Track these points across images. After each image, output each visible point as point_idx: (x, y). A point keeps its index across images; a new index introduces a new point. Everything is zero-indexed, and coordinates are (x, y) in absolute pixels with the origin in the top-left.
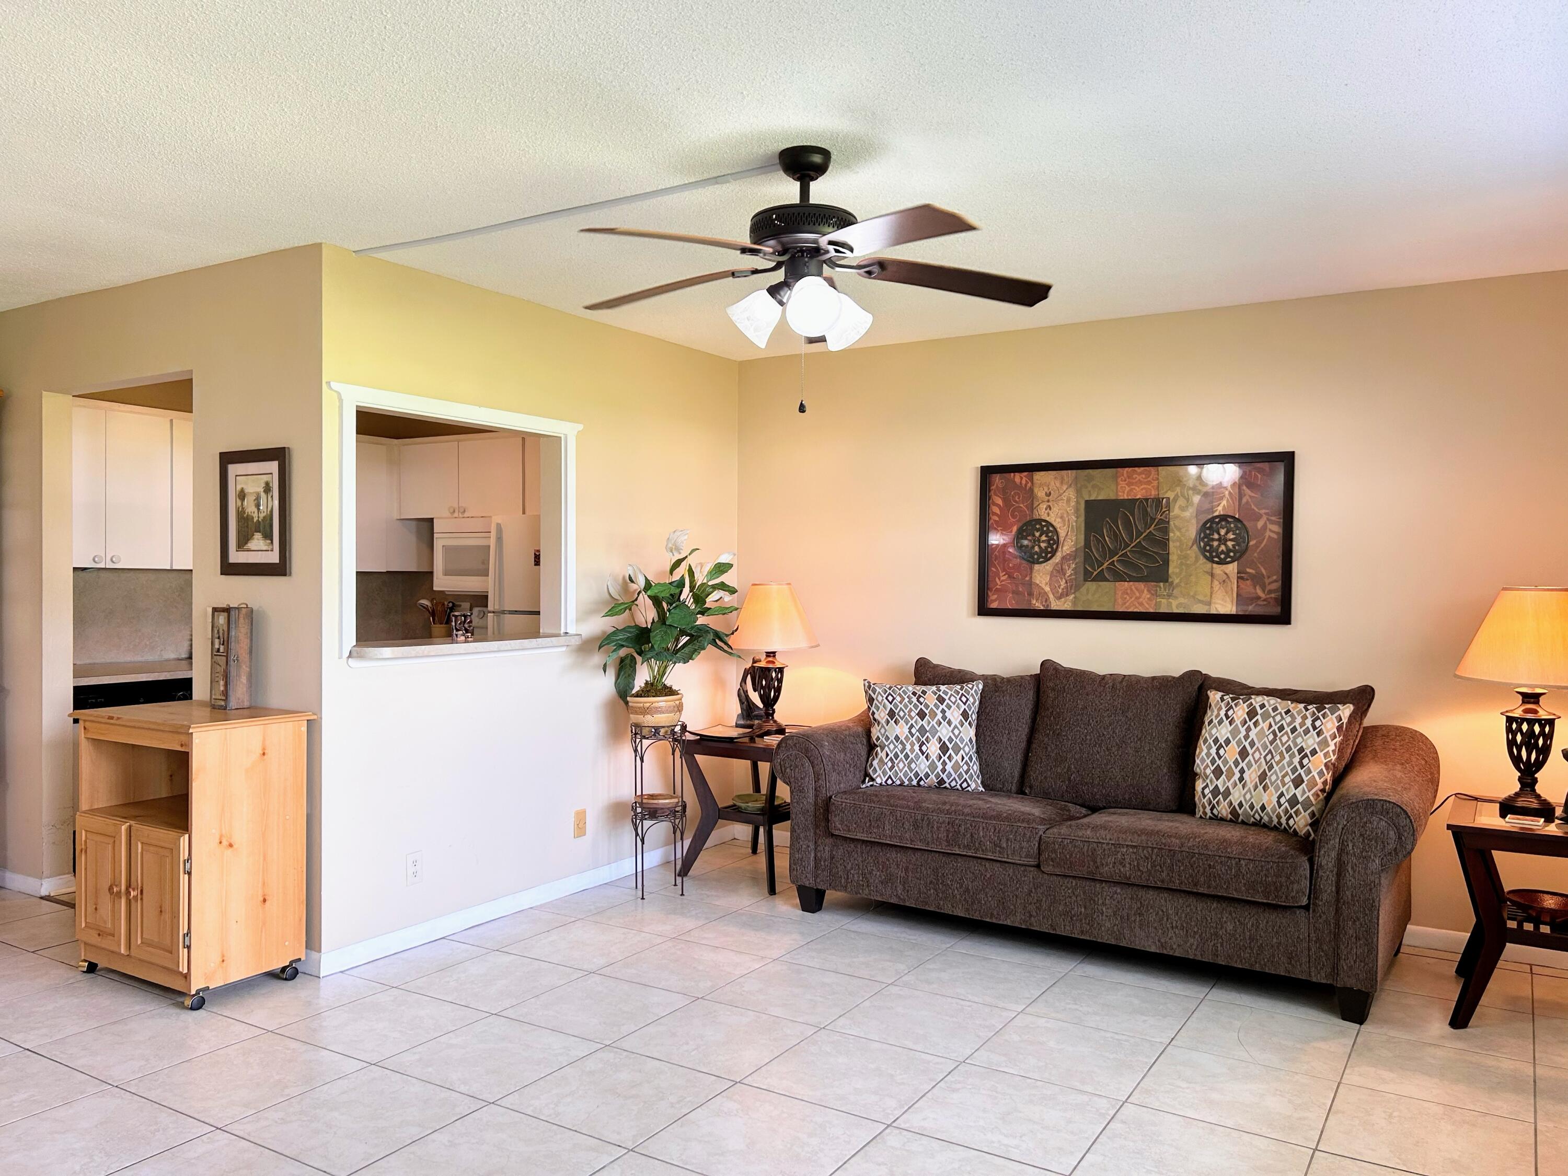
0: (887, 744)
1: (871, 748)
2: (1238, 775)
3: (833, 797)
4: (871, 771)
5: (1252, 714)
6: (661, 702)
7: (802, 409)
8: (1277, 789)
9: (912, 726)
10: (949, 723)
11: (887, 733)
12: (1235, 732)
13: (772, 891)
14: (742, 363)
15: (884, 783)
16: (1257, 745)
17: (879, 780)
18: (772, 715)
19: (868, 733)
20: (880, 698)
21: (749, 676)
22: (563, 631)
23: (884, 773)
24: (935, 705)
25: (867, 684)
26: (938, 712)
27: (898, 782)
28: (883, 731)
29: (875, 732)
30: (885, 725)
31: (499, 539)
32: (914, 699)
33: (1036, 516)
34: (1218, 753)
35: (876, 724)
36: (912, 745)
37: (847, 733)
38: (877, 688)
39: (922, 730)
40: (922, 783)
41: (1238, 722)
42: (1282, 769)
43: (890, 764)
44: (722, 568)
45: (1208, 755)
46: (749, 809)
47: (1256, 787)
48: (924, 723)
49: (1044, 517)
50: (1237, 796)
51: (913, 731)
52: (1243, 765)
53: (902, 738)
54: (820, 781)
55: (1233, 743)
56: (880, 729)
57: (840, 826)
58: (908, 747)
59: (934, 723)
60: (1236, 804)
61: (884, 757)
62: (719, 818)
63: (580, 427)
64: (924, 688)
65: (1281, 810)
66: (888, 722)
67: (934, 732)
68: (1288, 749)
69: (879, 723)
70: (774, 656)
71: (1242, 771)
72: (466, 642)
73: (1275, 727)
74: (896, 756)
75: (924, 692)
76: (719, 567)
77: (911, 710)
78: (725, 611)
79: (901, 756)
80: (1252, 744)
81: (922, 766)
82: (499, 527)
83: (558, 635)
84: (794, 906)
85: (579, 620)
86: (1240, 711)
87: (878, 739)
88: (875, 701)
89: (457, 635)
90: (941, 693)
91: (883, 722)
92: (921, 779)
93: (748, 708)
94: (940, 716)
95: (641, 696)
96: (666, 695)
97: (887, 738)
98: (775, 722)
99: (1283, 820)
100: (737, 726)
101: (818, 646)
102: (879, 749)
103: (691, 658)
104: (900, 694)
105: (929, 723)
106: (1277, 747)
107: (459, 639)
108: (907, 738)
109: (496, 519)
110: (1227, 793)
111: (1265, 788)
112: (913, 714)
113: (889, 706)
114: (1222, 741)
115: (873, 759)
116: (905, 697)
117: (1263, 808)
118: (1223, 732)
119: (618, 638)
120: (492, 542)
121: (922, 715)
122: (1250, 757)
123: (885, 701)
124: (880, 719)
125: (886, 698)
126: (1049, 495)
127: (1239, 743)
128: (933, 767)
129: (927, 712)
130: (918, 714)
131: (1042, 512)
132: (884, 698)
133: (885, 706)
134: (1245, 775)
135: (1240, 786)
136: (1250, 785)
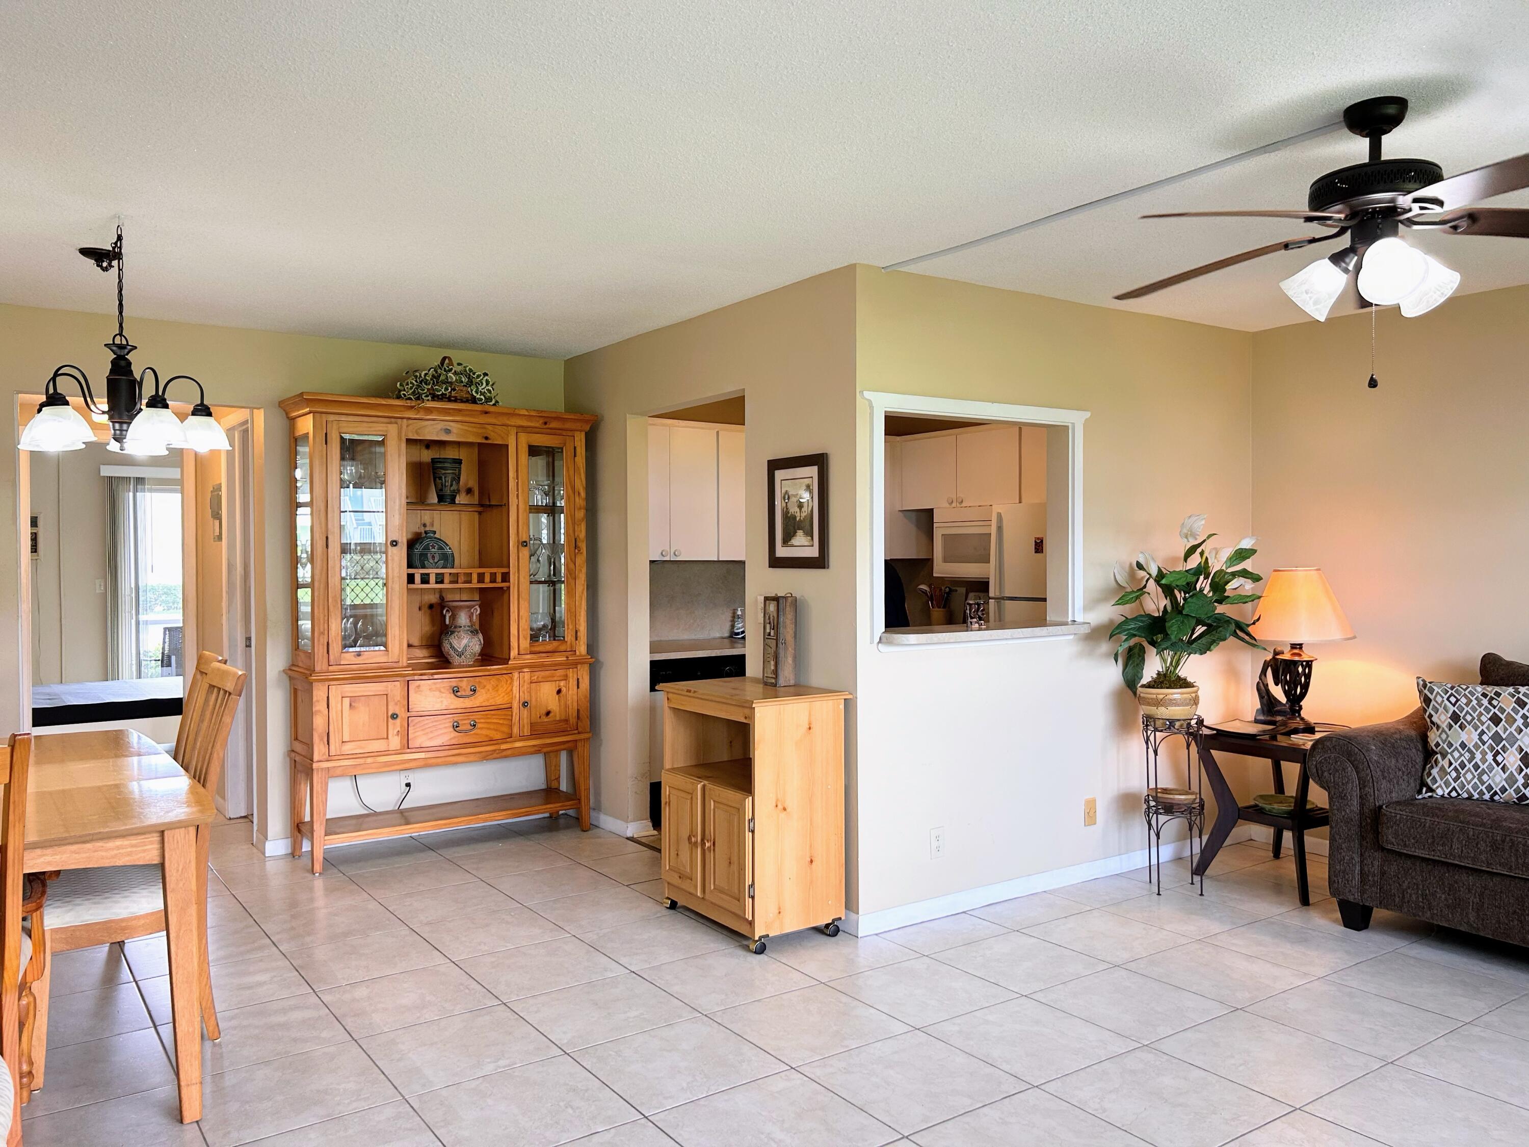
0: (1449, 751)
1: (1429, 755)
3: (1384, 807)
4: (1429, 781)
6: (1176, 694)
7: (1373, 383)
9: (1483, 732)
11: (1449, 739)
13: (1305, 901)
14: (1255, 335)
15: (1446, 795)
17: (1439, 792)
18: (1299, 711)
19: (1424, 738)
20: (1439, 699)
21: (1270, 668)
22: (1070, 619)
23: (1447, 784)
24: (1514, 709)
25: (1421, 683)
26: (1518, 717)
27: (1465, 795)
28: (1444, 736)
29: (1434, 737)
30: (1447, 730)
31: (1000, 529)
32: (1485, 702)
35: (1435, 729)
36: (1484, 753)
37: (1397, 736)
38: (1435, 688)
39: (1497, 738)
40: (1496, 798)
43: (1454, 774)
44: (1242, 555)
46: (1274, 811)
48: (1499, 729)
51: (1485, 738)
53: (1471, 745)
54: (1367, 789)
56: (1441, 734)
57: (1393, 840)
58: (1478, 756)
59: (1513, 729)
61: (1446, 766)
62: (1239, 818)
63: (1088, 414)
64: (1497, 689)
66: (1450, 727)
67: (1512, 740)
69: (1438, 727)
70: (1301, 648)
72: (980, 630)
74: (1463, 765)
75: (1498, 694)
76: (1240, 553)
77: (1481, 714)
78: (1244, 599)
79: (1469, 766)
81: (1498, 779)
82: (999, 516)
83: (1066, 624)
84: (1335, 921)
85: (1087, 608)
87: (1437, 745)
88: (1433, 703)
89: (971, 623)
90: (1520, 696)
91: (1444, 726)
92: (1496, 793)
93: (1268, 703)
94: (1520, 722)
95: (1153, 687)
96: (1181, 687)
97: (1450, 745)
98: (1302, 719)
100: (1256, 721)
101: (1355, 637)
102: (1439, 756)
103: (1209, 649)
104: (1465, 695)
105: (1506, 730)
107: (973, 626)
108: (1476, 746)
109: (997, 509)
112: (1484, 719)
113: (1452, 709)
115: (1432, 767)
116: (1473, 699)
119: (1130, 627)
120: (993, 531)
121: (1496, 720)
123: (1446, 702)
124: (1439, 722)
125: (1448, 699)
128: (1511, 780)
129: (1502, 717)
130: (1490, 719)
132: (1445, 699)
133: (1445, 708)
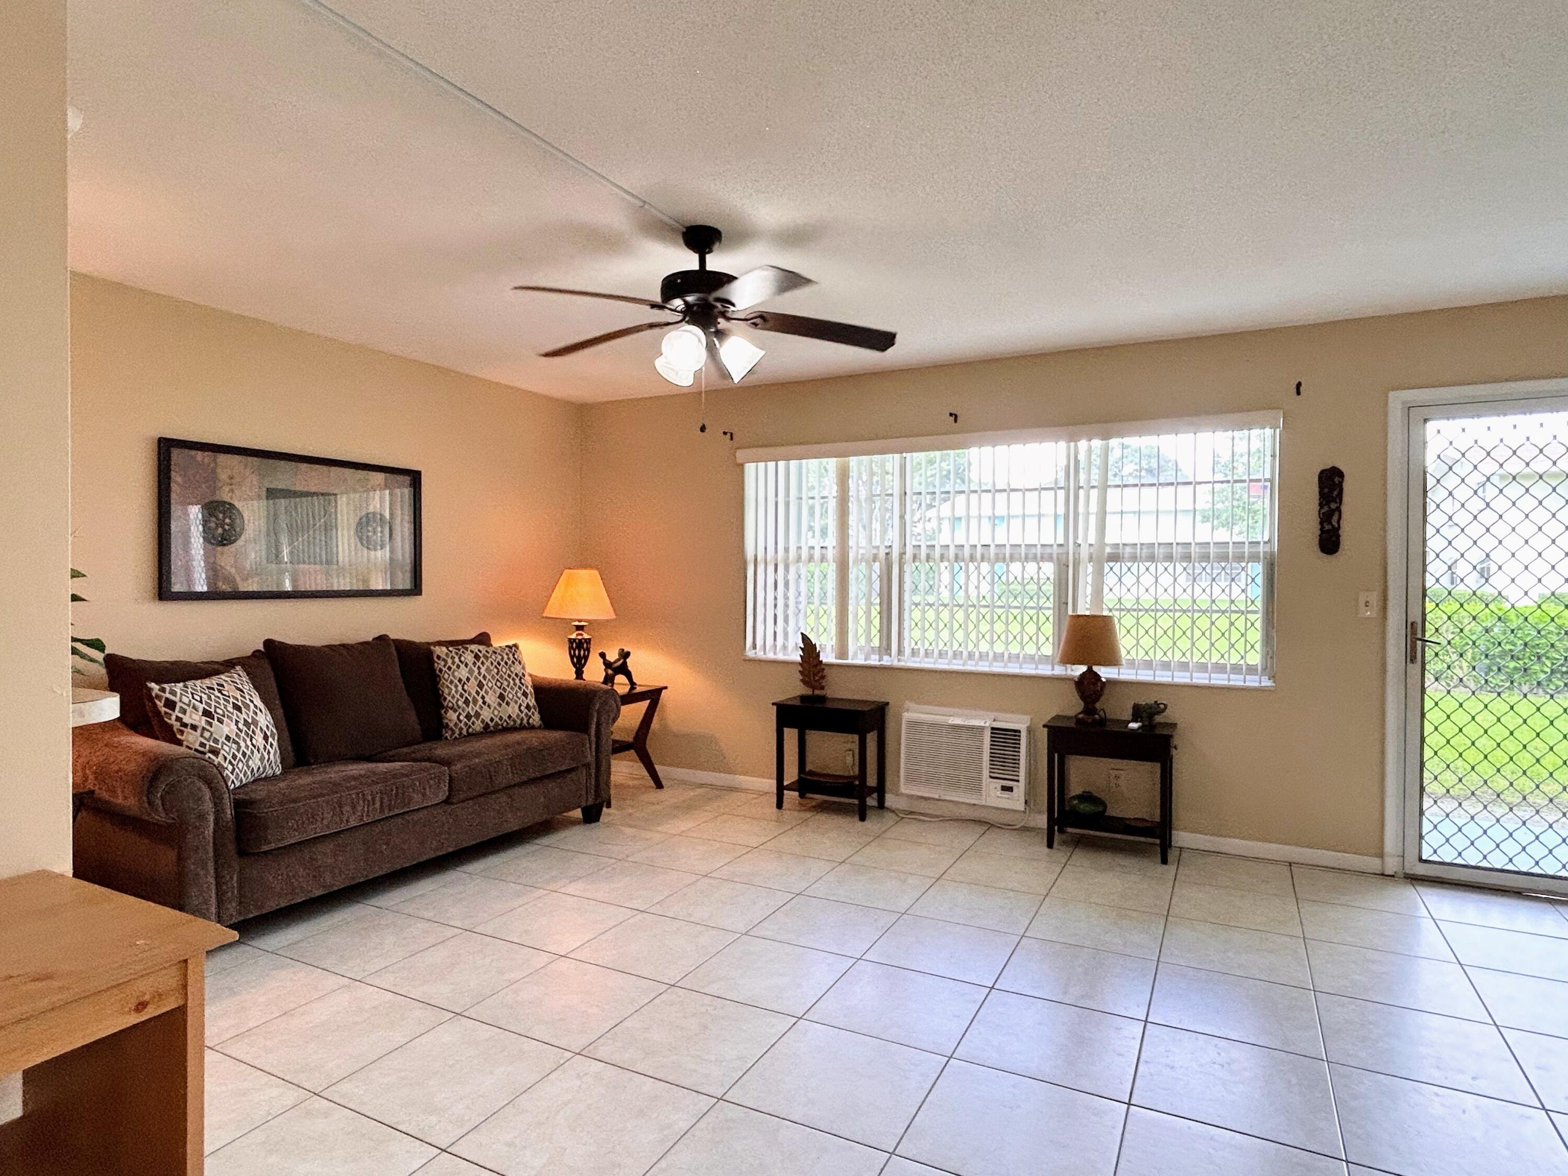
0: (220, 746)
2: (480, 701)
5: (477, 657)
7: (703, 429)
8: (516, 702)
11: (214, 735)
12: (471, 672)
16: (488, 677)
25: (156, 687)
28: (207, 734)
32: (217, 693)
33: (217, 498)
34: (463, 689)
35: (189, 730)
41: (470, 664)
42: (512, 688)
43: (230, 768)
45: (456, 692)
49: (228, 499)
50: (486, 714)
52: (482, 693)
53: (233, 736)
55: (472, 679)
56: (202, 733)
60: (488, 720)
65: (523, 715)
68: (509, 676)
69: (194, 728)
71: (483, 697)
73: (495, 664)
74: (234, 757)
77: (224, 706)
80: (484, 677)
86: (469, 657)
87: (203, 744)
88: (181, 705)
90: (229, 682)
92: (256, 774)
94: (251, 706)
97: (216, 741)
99: (525, 721)
106: (502, 677)
108: (238, 736)
110: (477, 715)
111: (508, 704)
112: (230, 709)
113: (201, 707)
114: (464, 680)
117: (510, 717)
118: (463, 673)
122: (486, 687)
126: (231, 478)
127: (476, 678)
129: (240, 704)
131: (225, 495)
132: (193, 699)
133: (194, 708)
134: (487, 699)
135: (485, 707)
136: (493, 705)
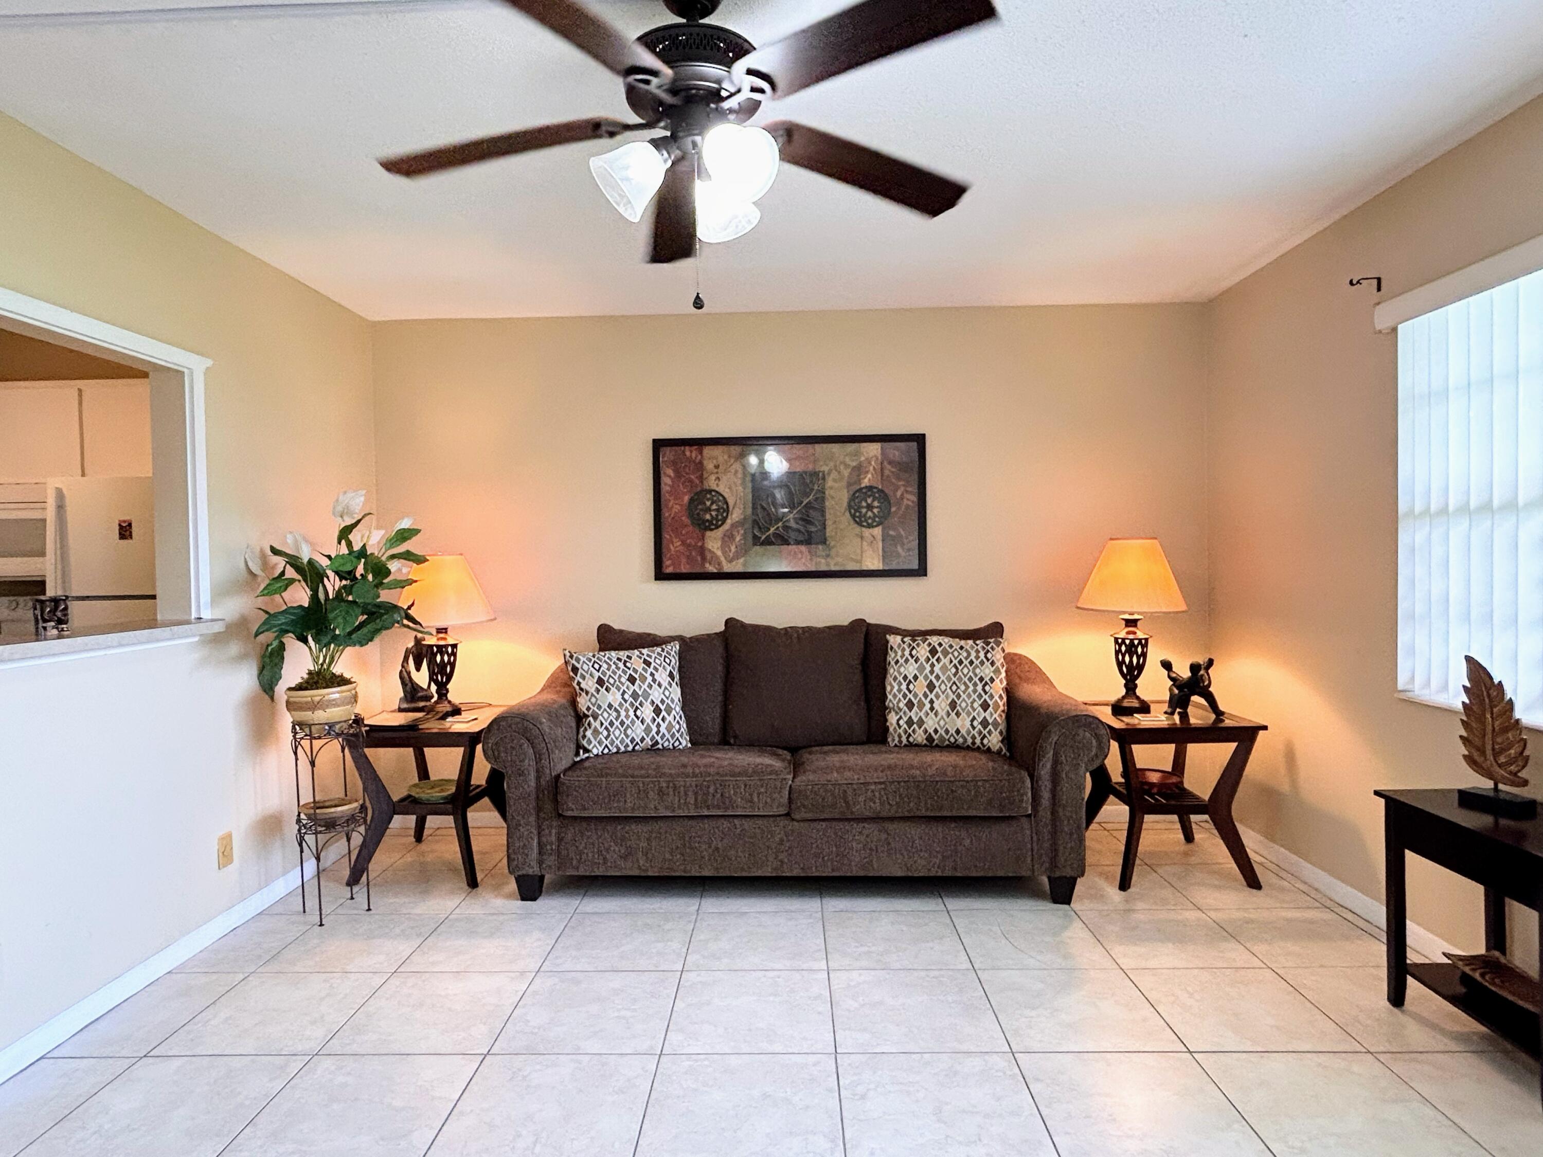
0: (600, 713)
1: (580, 719)
2: (928, 706)
3: (562, 776)
4: (585, 743)
5: (933, 652)
6: (334, 693)
8: (969, 714)
9: (624, 692)
10: (660, 685)
11: (598, 702)
12: (921, 669)
13: (473, 883)
14: (375, 324)
15: (600, 754)
16: (943, 678)
17: (595, 751)
18: (446, 695)
19: (574, 703)
20: (585, 667)
21: (411, 656)
22: (194, 615)
23: (600, 743)
24: (644, 669)
25: (568, 654)
26: (648, 675)
27: (615, 750)
28: (593, 700)
29: (583, 702)
30: (595, 694)
31: (61, 507)
32: (621, 665)
33: (706, 486)
34: (908, 689)
35: (584, 694)
36: (627, 710)
37: (556, 706)
38: (580, 657)
39: (635, 695)
40: (637, 748)
41: (922, 660)
42: (969, 696)
43: (605, 733)
44: (404, 535)
45: (900, 691)
46: (431, 799)
47: (948, 715)
48: (636, 687)
49: (714, 487)
50: (931, 724)
51: (626, 696)
52: (932, 696)
53: (616, 705)
54: (543, 761)
55: (921, 678)
56: (590, 698)
57: (573, 807)
58: (623, 713)
59: (645, 686)
60: (931, 731)
61: (598, 727)
62: (395, 814)
63: (209, 363)
64: (627, 653)
65: (975, 732)
66: (598, 691)
67: (646, 695)
68: (970, 679)
69: (587, 693)
70: (446, 632)
71: (932, 702)
72: (60, 637)
73: (955, 662)
74: (612, 724)
75: (629, 657)
76: (402, 534)
77: (620, 676)
78: (403, 584)
79: (617, 723)
80: (938, 677)
81: (638, 731)
82: (60, 495)
83: (188, 622)
84: (509, 896)
85: (214, 602)
86: (923, 651)
87: (588, 709)
88: (580, 671)
89: (45, 628)
90: (645, 656)
91: (593, 690)
92: (637, 743)
93: (412, 692)
94: (650, 679)
95: (306, 689)
96: (339, 686)
97: (599, 707)
98: (449, 702)
99: (978, 741)
100: (401, 710)
101: (495, 619)
102: (591, 719)
103: (371, 640)
104: (605, 661)
105: (640, 687)
106: (960, 679)
107: (49, 634)
108: (621, 705)
109: (53, 483)
110: (921, 722)
111: (958, 714)
112: (623, 680)
113: (597, 675)
114: (910, 677)
115: (586, 730)
116: (612, 663)
117: (958, 732)
118: (911, 669)
119: (280, 622)
120: (50, 515)
121: (632, 680)
122: (937, 689)
123: (592, 669)
124: (588, 689)
125: (593, 666)
126: (717, 467)
127: (926, 677)
128: (648, 730)
129: (637, 676)
130: (628, 680)
131: (711, 483)
132: (590, 667)
133: (591, 675)
134: (936, 705)
135: (932, 715)
136: (942, 713)
